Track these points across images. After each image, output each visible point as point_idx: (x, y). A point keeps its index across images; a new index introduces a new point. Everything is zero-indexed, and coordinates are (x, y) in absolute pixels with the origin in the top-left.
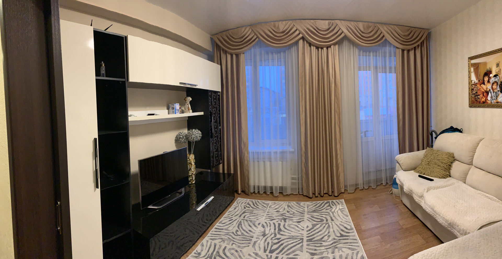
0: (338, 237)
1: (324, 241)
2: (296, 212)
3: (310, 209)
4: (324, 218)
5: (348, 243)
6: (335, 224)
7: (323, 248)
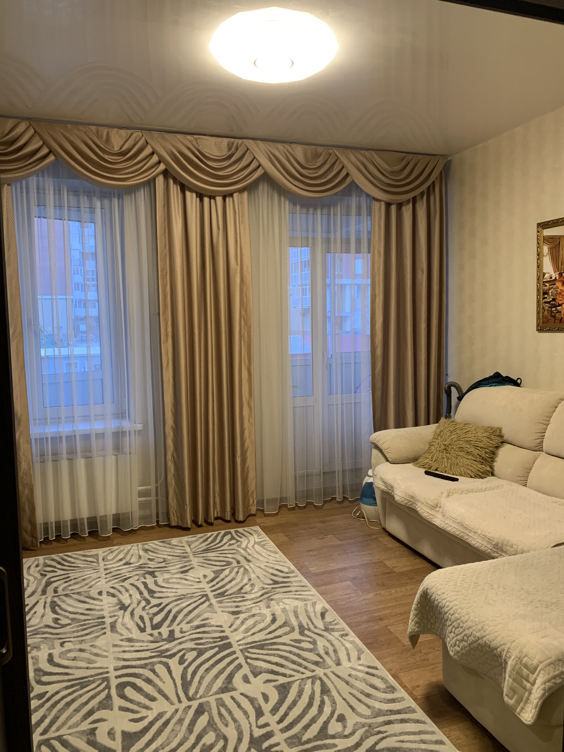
0: (270, 584)
1: (246, 593)
2: (170, 558)
3: (195, 549)
4: (230, 560)
5: (291, 592)
6: (256, 566)
7: (248, 603)
